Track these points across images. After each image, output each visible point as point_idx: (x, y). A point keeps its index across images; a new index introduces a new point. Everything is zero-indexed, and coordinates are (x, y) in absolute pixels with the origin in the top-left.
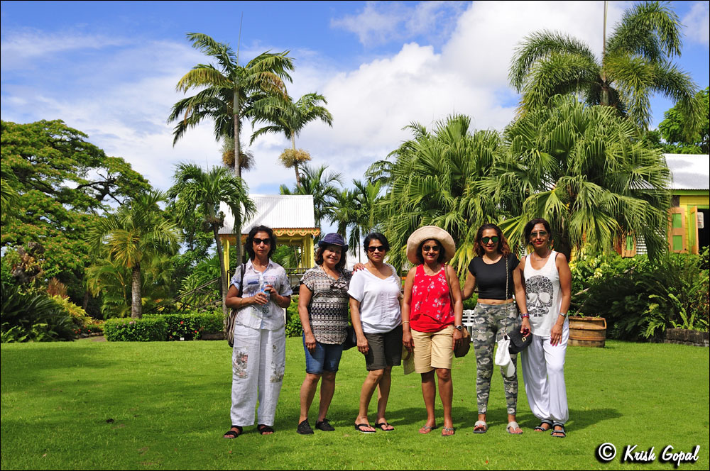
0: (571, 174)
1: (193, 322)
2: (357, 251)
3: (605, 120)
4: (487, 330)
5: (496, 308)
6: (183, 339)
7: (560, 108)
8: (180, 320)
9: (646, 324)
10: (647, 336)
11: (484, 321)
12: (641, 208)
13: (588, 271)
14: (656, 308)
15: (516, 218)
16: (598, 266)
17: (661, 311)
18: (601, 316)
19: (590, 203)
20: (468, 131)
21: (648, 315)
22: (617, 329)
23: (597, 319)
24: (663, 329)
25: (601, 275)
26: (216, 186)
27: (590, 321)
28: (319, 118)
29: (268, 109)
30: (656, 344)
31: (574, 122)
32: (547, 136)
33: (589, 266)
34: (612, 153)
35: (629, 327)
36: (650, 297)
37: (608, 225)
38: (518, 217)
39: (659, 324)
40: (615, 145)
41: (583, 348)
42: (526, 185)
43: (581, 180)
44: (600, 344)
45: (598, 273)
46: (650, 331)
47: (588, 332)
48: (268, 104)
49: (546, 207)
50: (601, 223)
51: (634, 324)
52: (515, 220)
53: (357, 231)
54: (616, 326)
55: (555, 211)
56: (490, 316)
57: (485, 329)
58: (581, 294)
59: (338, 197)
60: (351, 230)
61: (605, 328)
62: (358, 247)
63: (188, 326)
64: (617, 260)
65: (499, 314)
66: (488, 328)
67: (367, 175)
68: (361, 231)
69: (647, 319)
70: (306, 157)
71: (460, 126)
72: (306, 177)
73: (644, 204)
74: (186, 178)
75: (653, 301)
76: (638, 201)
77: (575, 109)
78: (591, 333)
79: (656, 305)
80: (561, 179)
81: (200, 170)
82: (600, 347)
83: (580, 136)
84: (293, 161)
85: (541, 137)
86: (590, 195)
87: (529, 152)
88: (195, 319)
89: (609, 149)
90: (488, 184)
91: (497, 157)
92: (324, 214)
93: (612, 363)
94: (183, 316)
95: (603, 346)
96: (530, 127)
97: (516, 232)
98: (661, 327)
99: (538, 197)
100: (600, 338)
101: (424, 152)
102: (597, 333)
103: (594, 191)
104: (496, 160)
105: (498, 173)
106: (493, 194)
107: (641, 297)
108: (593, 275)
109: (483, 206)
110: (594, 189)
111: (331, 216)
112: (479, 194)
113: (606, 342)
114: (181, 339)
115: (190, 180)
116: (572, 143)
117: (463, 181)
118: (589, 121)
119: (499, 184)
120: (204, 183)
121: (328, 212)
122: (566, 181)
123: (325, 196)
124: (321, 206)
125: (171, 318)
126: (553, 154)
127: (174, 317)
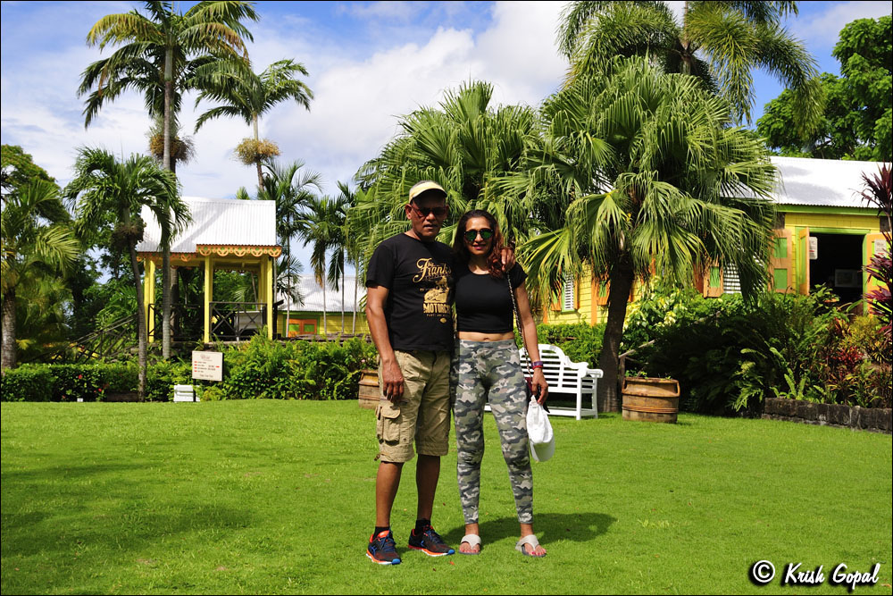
0: (636, 171)
1: (96, 377)
2: (340, 283)
3: (686, 94)
4: (475, 384)
5: (490, 348)
6: (82, 400)
7: (621, 75)
8: (78, 372)
9: (737, 392)
10: (737, 407)
11: (470, 369)
12: (735, 222)
13: (656, 314)
14: (751, 368)
15: (554, 233)
16: (671, 308)
17: (758, 372)
18: (673, 377)
19: (662, 212)
20: (489, 105)
21: (740, 377)
22: (694, 397)
23: (667, 381)
24: (761, 398)
25: (674, 321)
26: (133, 182)
27: (656, 385)
28: (292, 98)
29: (216, 78)
30: (750, 420)
31: (642, 94)
32: (602, 114)
33: (657, 307)
34: (696, 140)
35: (713, 394)
36: (743, 351)
37: (687, 244)
38: (557, 231)
39: (755, 391)
40: (700, 128)
41: (645, 424)
42: (571, 185)
43: (650, 179)
44: (669, 418)
45: (671, 319)
46: (743, 400)
47: (653, 400)
48: (216, 70)
49: (598, 216)
50: (677, 241)
51: (718, 391)
52: (554, 236)
53: (341, 254)
54: (693, 393)
55: (611, 223)
56: (479, 360)
57: (473, 382)
58: (645, 347)
59: (316, 207)
60: (332, 253)
61: (678, 394)
62: (341, 279)
63: (89, 383)
64: (697, 300)
65: (495, 356)
66: (477, 380)
67: (357, 179)
68: (346, 255)
69: (738, 383)
70: (272, 150)
71: (477, 97)
72: (272, 176)
73: (739, 215)
74: (90, 169)
75: (747, 358)
76: (732, 211)
77: (645, 75)
78: (658, 401)
79: (750, 364)
80: (621, 176)
81: (111, 157)
82: (671, 422)
83: (649, 115)
84: (255, 155)
85: (593, 116)
86: (662, 200)
87: (575, 135)
88: (100, 372)
89: (692, 134)
90: (516, 182)
91: (530, 143)
92: (295, 229)
93: (686, 447)
94: (82, 367)
95: (674, 421)
96: (579, 102)
97: (554, 252)
98: (757, 396)
99: (586, 201)
100: (670, 409)
101: (425, 134)
102: (666, 402)
103: (668, 194)
104: (529, 147)
105: (532, 165)
106: (522, 195)
107: (730, 353)
108: (663, 321)
109: (508, 213)
110: (668, 191)
111: (305, 233)
112: (502, 196)
113: (678, 416)
114: (79, 400)
115: (96, 172)
116: (638, 125)
117: (479, 177)
118: (663, 94)
119: (532, 182)
120: (116, 177)
121: (300, 227)
122: (628, 179)
123: (297, 205)
124: (292, 220)
125: (65, 369)
126: (610, 141)
127: (69, 368)
